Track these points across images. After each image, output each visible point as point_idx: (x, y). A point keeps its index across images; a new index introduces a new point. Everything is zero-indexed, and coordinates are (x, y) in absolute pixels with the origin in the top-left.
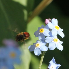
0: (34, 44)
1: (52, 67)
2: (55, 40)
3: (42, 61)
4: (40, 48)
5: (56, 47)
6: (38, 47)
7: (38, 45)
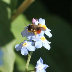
0: (21, 43)
1: (40, 67)
2: (42, 38)
3: (29, 61)
4: (27, 47)
5: (43, 46)
6: (25, 46)
7: (25, 44)
